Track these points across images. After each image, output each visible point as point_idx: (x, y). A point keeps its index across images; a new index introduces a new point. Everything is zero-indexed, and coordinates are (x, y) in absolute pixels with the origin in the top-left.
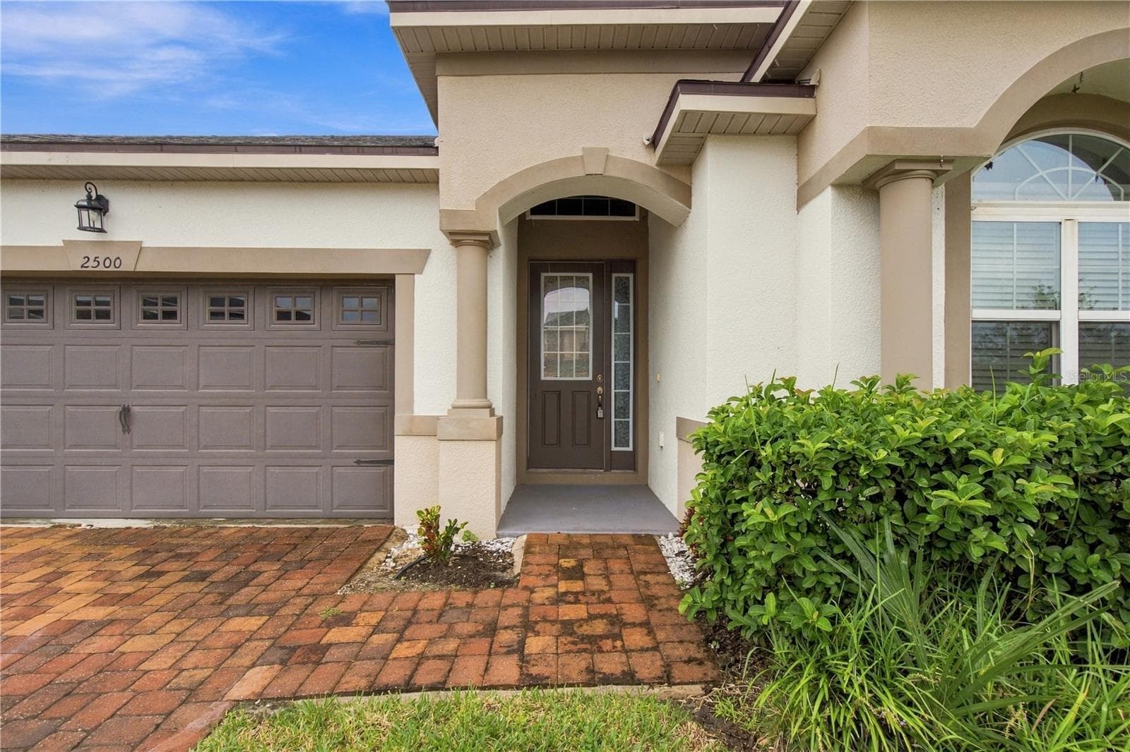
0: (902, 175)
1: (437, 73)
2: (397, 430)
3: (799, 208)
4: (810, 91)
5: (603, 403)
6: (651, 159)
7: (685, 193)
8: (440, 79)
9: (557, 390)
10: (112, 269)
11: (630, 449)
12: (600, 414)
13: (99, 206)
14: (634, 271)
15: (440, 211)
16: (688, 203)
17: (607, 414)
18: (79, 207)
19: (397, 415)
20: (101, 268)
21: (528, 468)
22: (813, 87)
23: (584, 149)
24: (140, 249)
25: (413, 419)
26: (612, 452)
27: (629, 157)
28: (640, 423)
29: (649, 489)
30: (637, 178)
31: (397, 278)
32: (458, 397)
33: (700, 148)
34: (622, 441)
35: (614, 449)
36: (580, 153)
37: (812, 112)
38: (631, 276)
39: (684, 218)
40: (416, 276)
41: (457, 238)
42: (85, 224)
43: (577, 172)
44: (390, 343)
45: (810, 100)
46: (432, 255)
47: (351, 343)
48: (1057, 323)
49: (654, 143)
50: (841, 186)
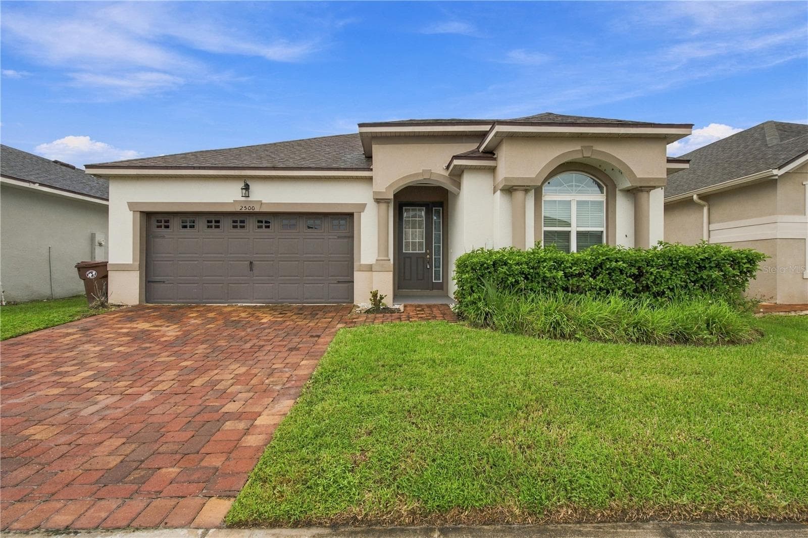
0: (516, 190)
1: (373, 143)
2: (355, 270)
3: (494, 193)
4: (495, 159)
5: (430, 262)
6: (446, 174)
7: (459, 185)
8: (373, 146)
9: (410, 256)
10: (251, 210)
11: (441, 281)
12: (428, 267)
13: (247, 188)
14: (443, 207)
15: (374, 192)
16: (460, 190)
17: (431, 267)
18: (242, 189)
19: (355, 264)
20: (247, 210)
21: (398, 289)
22: (496, 158)
23: (423, 170)
24: (261, 203)
25: (361, 265)
26: (433, 282)
27: (438, 172)
28: (445, 270)
29: (449, 297)
30: (441, 180)
31: (355, 213)
32: (378, 256)
33: (463, 172)
34: (437, 278)
35: (434, 281)
36: (421, 171)
37: (495, 165)
38: (441, 209)
39: (459, 193)
40: (362, 213)
41: (378, 201)
42: (244, 195)
43: (421, 178)
44: (352, 237)
45: (495, 161)
46: (367, 206)
47: (336, 237)
48: (570, 231)
49: (448, 167)
50: (502, 190)
